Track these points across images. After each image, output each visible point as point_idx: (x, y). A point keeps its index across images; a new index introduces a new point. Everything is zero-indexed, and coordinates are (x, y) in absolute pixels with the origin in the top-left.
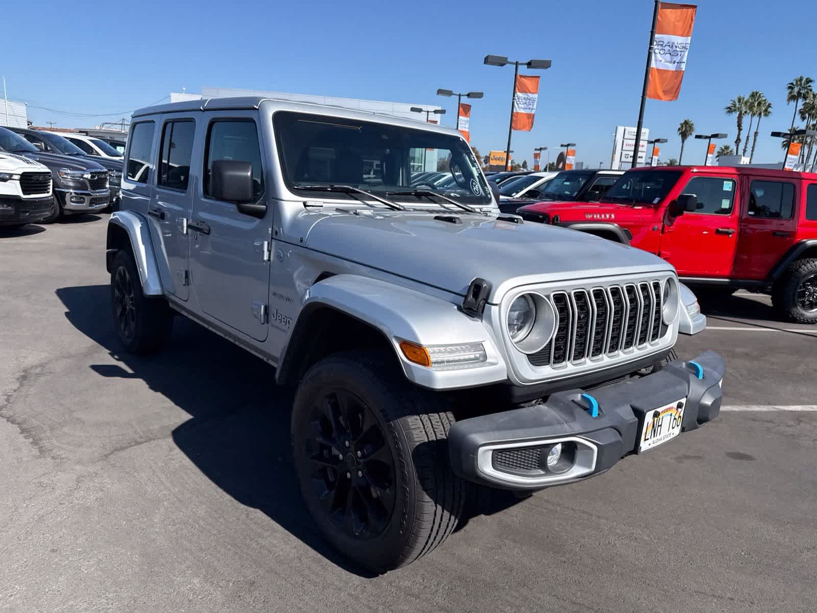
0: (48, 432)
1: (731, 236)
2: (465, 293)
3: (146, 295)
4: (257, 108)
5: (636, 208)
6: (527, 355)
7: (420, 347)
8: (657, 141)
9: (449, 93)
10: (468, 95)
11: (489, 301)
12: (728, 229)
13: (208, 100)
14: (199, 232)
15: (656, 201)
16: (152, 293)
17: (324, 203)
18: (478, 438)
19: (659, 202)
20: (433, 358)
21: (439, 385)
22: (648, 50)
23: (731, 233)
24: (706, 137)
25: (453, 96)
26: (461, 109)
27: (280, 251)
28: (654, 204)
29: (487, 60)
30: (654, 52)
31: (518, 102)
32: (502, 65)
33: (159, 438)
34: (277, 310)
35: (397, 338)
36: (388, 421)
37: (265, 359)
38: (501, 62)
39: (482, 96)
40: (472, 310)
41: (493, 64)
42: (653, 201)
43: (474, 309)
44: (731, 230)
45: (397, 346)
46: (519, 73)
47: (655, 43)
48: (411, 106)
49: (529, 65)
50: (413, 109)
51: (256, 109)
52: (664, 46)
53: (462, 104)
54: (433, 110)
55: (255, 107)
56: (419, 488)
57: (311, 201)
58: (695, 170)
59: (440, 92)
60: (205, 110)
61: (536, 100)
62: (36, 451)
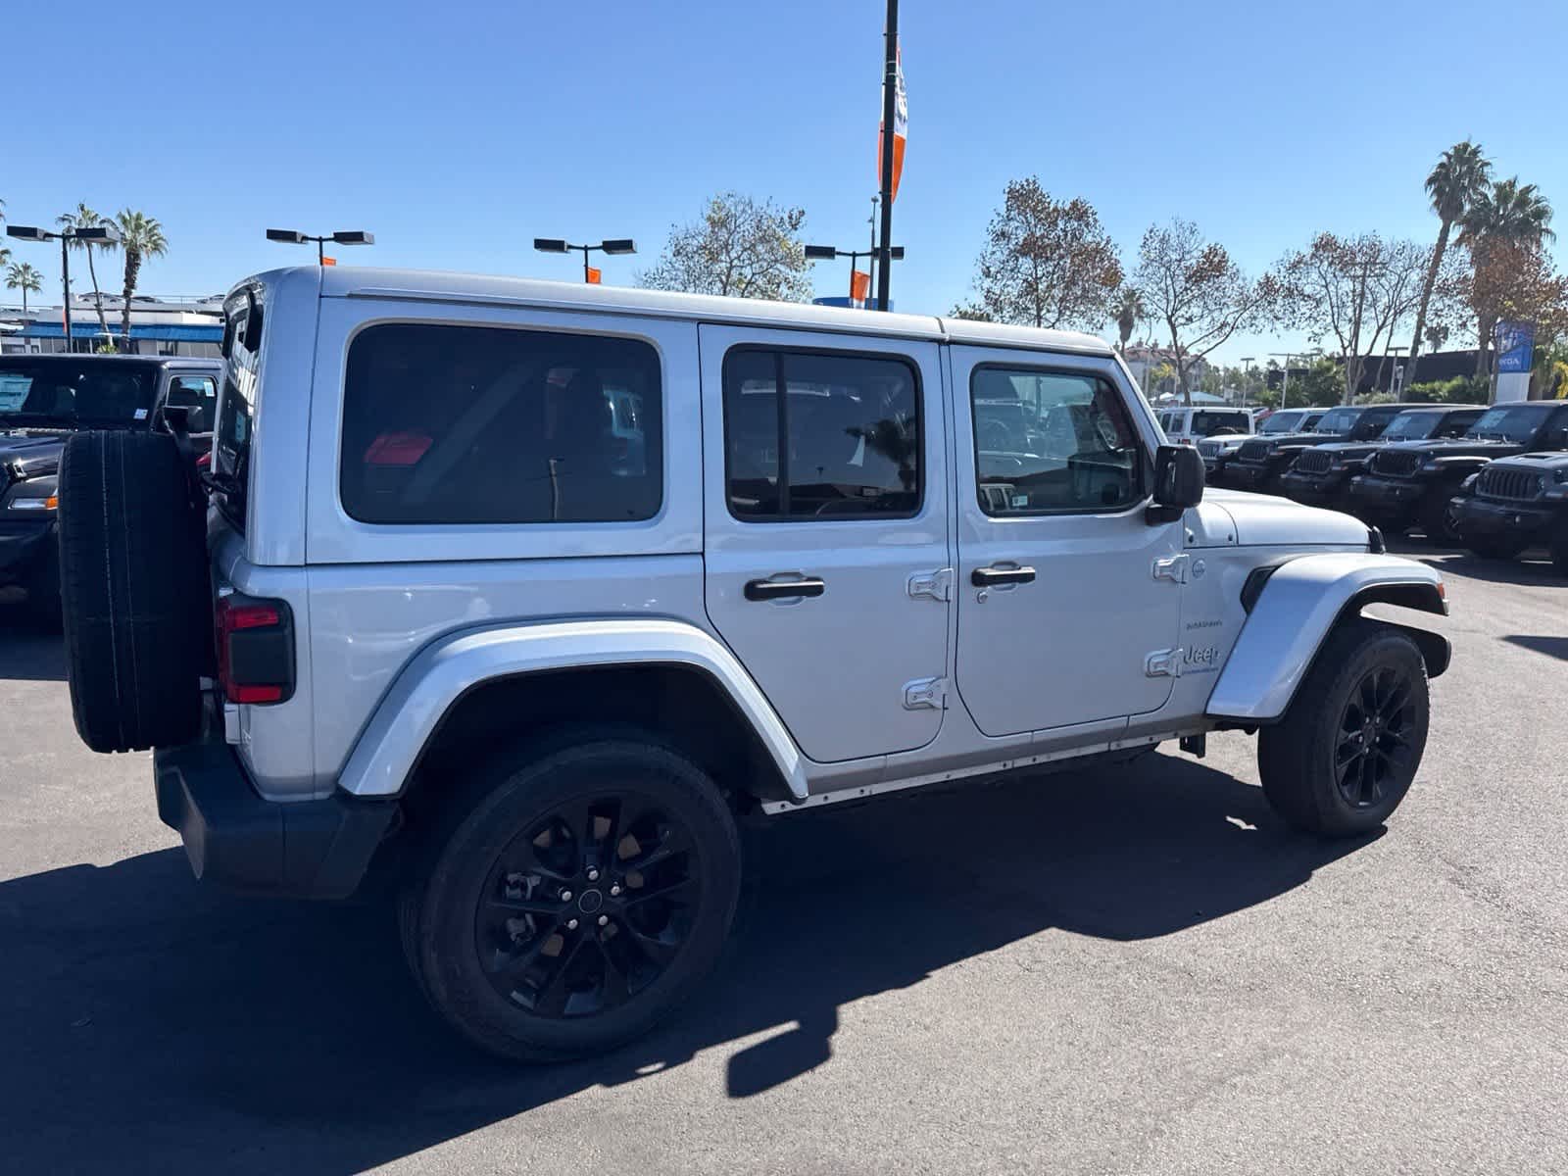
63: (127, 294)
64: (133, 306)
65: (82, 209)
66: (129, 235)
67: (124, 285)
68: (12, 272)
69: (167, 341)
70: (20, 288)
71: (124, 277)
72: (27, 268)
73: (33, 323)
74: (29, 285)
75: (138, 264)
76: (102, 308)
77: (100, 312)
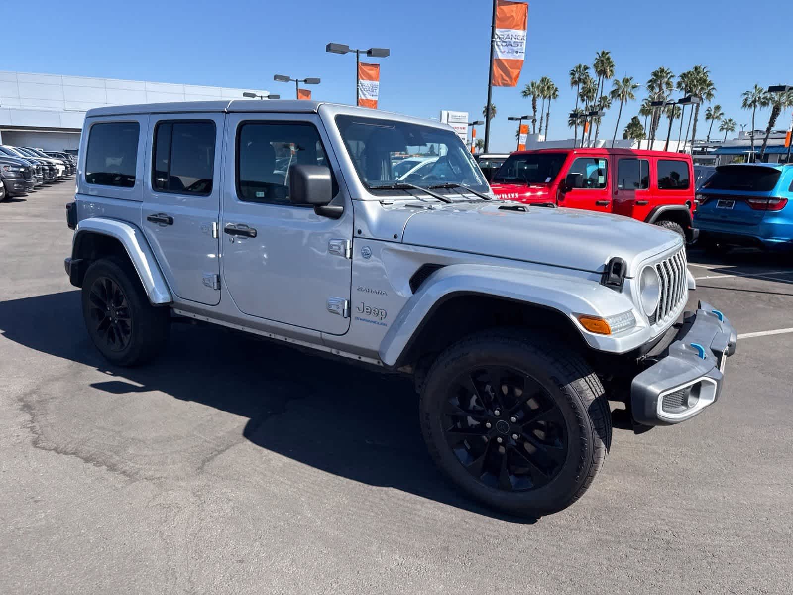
0: (114, 456)
1: (607, 206)
2: (602, 271)
3: (155, 304)
4: (316, 111)
5: (531, 187)
6: (649, 317)
7: (599, 319)
8: (476, 123)
9: (287, 79)
10: (305, 81)
11: (627, 276)
12: (605, 201)
13: (230, 101)
14: (237, 235)
15: (548, 180)
16: (161, 302)
17: (395, 200)
18: (653, 389)
19: (551, 181)
20: (612, 328)
21: (621, 349)
22: (490, 42)
23: (607, 204)
24: (517, 119)
25: (290, 82)
26: (299, 94)
27: (368, 249)
28: (546, 183)
29: (329, 48)
30: (497, 45)
31: (362, 89)
32: (344, 53)
33: (236, 443)
34: (364, 304)
35: (575, 314)
36: (562, 385)
37: (334, 351)
38: (343, 50)
39: (319, 82)
40: (615, 284)
41: (334, 51)
42: (545, 180)
43: (617, 283)
44: (606, 202)
45: (575, 320)
46: (361, 61)
47: (496, 37)
48: (244, 92)
49: (369, 53)
50: (245, 95)
51: (315, 113)
52: (504, 38)
53: (300, 90)
54: (267, 95)
55: (315, 110)
56: (597, 437)
57: (387, 199)
58: (575, 152)
59: (276, 78)
60: (229, 112)
61: (378, 87)
62: (122, 477)
63: (768, 130)
64: (770, 136)
65: (756, 87)
66: (776, 98)
67: (768, 125)
68: (723, 123)
69: (781, 154)
70: (725, 131)
71: (769, 121)
72: (730, 121)
73: (720, 148)
74: (730, 129)
75: (778, 114)
76: (754, 138)
77: (752, 140)
